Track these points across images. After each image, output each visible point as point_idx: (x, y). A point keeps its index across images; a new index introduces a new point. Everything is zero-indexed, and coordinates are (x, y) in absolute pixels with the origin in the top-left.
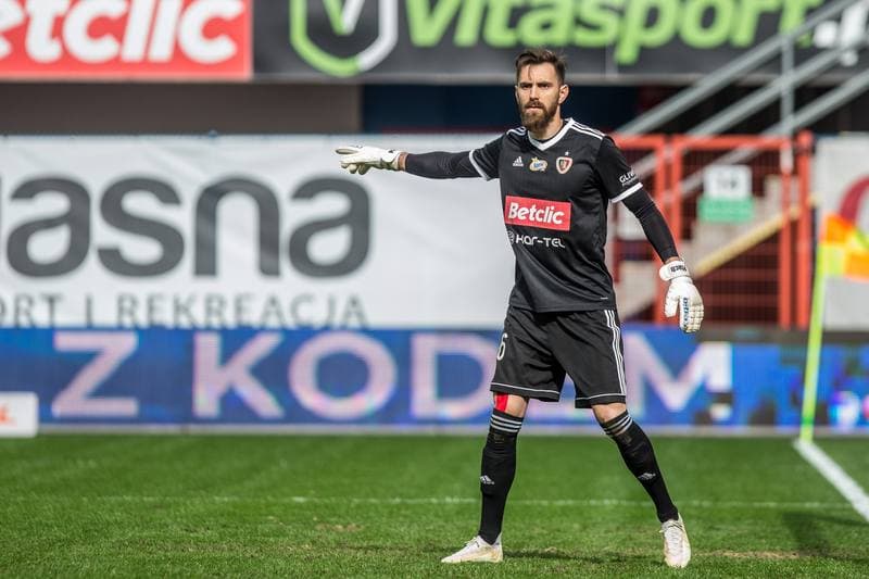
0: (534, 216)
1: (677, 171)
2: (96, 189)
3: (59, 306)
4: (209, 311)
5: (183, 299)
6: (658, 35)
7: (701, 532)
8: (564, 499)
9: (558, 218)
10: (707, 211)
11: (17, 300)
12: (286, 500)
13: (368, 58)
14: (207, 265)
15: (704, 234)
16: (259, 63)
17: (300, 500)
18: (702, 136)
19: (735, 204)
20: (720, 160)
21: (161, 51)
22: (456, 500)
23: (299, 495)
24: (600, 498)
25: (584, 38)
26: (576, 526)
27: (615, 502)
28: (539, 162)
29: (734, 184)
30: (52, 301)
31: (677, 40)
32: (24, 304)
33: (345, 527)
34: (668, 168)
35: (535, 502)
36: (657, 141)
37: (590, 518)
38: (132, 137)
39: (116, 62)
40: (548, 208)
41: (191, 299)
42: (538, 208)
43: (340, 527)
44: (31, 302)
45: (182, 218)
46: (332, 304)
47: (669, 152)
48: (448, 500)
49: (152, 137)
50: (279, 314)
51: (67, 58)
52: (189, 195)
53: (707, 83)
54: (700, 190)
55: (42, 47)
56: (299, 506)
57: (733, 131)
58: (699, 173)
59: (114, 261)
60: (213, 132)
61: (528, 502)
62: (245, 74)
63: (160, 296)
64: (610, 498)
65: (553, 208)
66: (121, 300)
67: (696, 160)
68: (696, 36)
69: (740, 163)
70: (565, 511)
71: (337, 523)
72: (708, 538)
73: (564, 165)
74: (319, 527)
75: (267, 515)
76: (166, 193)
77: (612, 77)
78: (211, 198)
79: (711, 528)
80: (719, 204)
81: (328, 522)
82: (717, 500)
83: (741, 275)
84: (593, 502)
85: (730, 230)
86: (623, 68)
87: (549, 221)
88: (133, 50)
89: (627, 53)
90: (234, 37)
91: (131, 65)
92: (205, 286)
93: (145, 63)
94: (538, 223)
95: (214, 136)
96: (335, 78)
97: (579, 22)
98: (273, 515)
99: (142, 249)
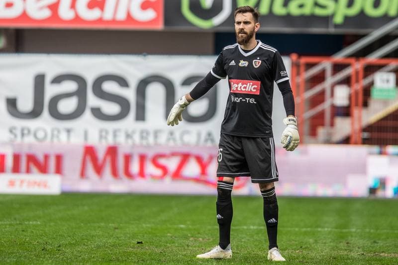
0: (241, 87)
1: (361, 74)
2: (90, 80)
3: (72, 134)
4: (142, 138)
5: (130, 132)
6: (354, 11)
7: (369, 244)
8: (306, 228)
9: (254, 88)
10: (375, 94)
11: (53, 131)
12: (175, 226)
13: (218, 20)
14: (141, 116)
15: (374, 104)
16: (167, 22)
17: (182, 226)
18: (373, 58)
19: (388, 90)
20: (381, 70)
21: (121, 16)
22: (255, 227)
23: (182, 224)
24: (323, 227)
25: (319, 12)
26: (311, 241)
27: (329, 229)
28: (244, 62)
29: (388, 81)
30: (69, 131)
31: (362, 13)
32: (56, 133)
33: (203, 239)
34: (357, 73)
35: (292, 229)
36: (352, 61)
37: (319, 237)
38: (107, 55)
39: (100, 20)
40: (249, 84)
41: (134, 132)
42: (243, 84)
43: (201, 239)
44: (59, 131)
45: (130, 94)
46: (199, 135)
47: (358, 66)
48: (252, 227)
49: (116, 55)
50: (174, 140)
51: (77, 18)
52: (133, 83)
53: (376, 34)
54: (372, 84)
55: (65, 13)
56: (182, 229)
57: (388, 56)
58: (372, 75)
59: (98, 113)
60: (145, 53)
61: (289, 229)
62: (160, 26)
63: (119, 130)
64: (328, 227)
65: (251, 84)
66: (101, 131)
67: (370, 70)
68: (371, 12)
69: (391, 71)
70: (306, 233)
71: (200, 237)
72: (373, 247)
73: (257, 63)
74: (191, 239)
75: (167, 233)
76: (122, 82)
77: (332, 30)
78: (143, 84)
79: (375, 242)
80: (381, 90)
81: (195, 237)
82: (377, 229)
83: (390, 123)
84: (319, 229)
85: (386, 103)
86: (337, 26)
87: (249, 90)
88: (108, 15)
89: (339, 19)
90: (155, 9)
91: (108, 22)
92: (140, 125)
93: (114, 21)
94: (243, 91)
95: (145, 55)
96: (201, 29)
97: (316, 4)
98: (170, 233)
99: (111, 108)
